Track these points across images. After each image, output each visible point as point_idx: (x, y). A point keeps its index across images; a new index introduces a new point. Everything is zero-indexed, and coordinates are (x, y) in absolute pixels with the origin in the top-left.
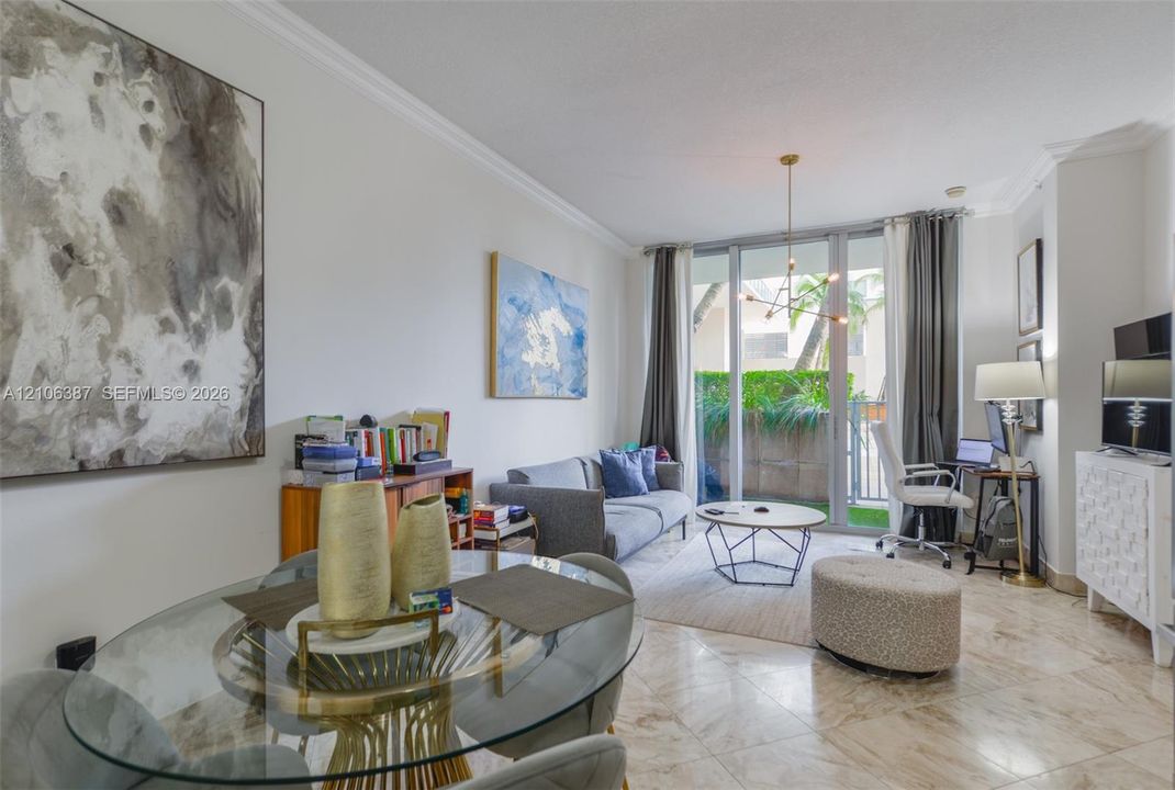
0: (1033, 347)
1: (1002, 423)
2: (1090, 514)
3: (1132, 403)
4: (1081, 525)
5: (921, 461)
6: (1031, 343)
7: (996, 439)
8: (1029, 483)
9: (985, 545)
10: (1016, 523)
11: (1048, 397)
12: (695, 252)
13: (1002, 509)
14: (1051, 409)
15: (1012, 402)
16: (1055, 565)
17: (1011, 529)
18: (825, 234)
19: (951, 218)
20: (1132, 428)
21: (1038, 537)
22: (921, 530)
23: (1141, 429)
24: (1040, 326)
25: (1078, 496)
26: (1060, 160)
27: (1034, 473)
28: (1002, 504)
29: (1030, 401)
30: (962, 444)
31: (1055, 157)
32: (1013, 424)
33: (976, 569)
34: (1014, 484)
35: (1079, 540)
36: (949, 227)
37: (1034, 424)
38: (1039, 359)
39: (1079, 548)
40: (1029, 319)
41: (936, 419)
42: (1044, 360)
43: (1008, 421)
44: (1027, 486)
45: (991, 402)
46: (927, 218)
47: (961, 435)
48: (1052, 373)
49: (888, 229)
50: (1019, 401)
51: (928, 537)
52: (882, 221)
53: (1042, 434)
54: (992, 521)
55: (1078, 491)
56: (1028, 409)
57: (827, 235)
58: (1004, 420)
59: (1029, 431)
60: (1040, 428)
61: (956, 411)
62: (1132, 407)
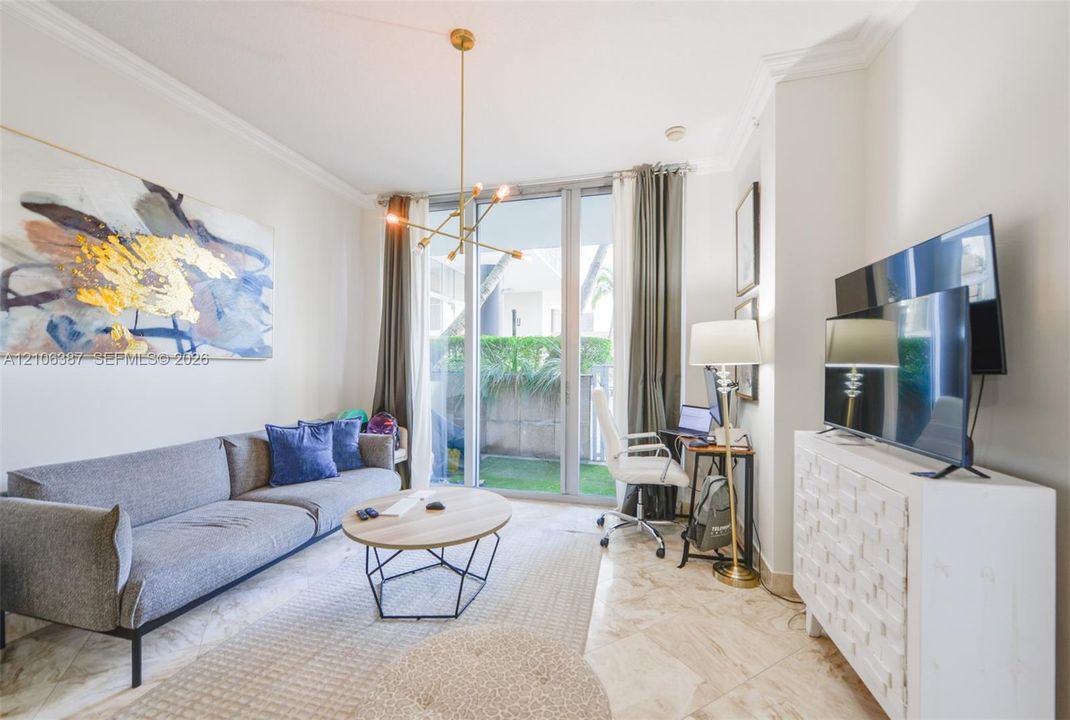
0: (749, 306)
1: (718, 392)
2: (813, 516)
3: (848, 370)
4: (800, 527)
5: (645, 429)
6: (748, 301)
7: (713, 407)
8: (744, 459)
9: (698, 534)
10: (730, 508)
11: (764, 363)
12: (431, 205)
13: (716, 494)
14: (767, 377)
15: (728, 369)
16: (769, 558)
17: (724, 515)
18: (558, 190)
19: (675, 173)
20: (847, 398)
21: (752, 521)
22: (640, 508)
23: (856, 399)
24: (757, 281)
25: (796, 488)
26: (780, 78)
27: (749, 448)
28: (716, 487)
29: (746, 366)
30: (684, 411)
31: (774, 74)
32: (729, 393)
33: (689, 559)
34: (729, 461)
35: (798, 545)
36: (673, 182)
37: (749, 393)
38: (756, 318)
39: (797, 555)
40: (746, 277)
41: (659, 384)
42: (760, 320)
43: (724, 390)
44: (742, 462)
45: (708, 368)
46: (652, 172)
47: (683, 402)
48: (768, 333)
49: (616, 184)
50: (736, 367)
51: (647, 517)
52: (610, 176)
53: (757, 404)
54: (706, 507)
55: (797, 482)
56: (744, 375)
57: (560, 191)
58: (719, 389)
59: (744, 400)
60: (755, 398)
61: (678, 376)
62: (849, 375)
